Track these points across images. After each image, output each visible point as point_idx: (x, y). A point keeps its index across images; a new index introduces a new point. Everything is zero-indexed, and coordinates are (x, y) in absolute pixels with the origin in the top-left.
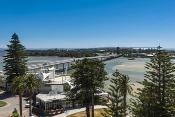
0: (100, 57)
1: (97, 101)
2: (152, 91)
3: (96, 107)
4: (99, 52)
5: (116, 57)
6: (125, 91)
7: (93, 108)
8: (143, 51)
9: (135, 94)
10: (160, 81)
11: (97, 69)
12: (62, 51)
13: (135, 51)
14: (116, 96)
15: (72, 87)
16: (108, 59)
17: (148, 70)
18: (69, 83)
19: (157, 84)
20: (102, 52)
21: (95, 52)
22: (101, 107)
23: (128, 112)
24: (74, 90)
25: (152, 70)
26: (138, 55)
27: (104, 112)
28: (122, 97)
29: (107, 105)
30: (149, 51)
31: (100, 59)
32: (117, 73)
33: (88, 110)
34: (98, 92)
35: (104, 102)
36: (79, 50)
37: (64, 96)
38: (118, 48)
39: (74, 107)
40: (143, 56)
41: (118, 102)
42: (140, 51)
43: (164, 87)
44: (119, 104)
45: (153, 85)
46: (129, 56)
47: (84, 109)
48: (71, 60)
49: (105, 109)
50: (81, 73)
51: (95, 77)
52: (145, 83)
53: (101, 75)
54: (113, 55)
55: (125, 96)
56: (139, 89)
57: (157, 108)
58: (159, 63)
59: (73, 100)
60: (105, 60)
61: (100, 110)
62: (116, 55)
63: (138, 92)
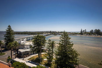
0: (44, 35)
1: (43, 51)
2: (62, 46)
3: (42, 53)
4: (44, 33)
6: (53, 47)
7: (41, 54)
8: (59, 32)
9: (56, 48)
10: (65, 43)
11: (42, 39)
12: (29, 32)
13: (57, 32)
14: (49, 49)
15: (33, 46)
16: (47, 35)
18: (32, 44)
19: (64, 44)
20: (45, 33)
21: (42, 33)
22: (44, 53)
23: (54, 54)
24: (34, 47)
25: (62, 39)
26: (58, 34)
27: (45, 55)
28: (52, 49)
29: (46, 53)
30: (61, 32)
31: (44, 36)
32: (50, 41)
33: (39, 55)
34: (43, 48)
35: (45, 51)
36: (36, 32)
37: (30, 50)
38: (51, 31)
39: (34, 54)
40: (59, 34)
41: (50, 51)
42: (58, 32)
43: (66, 45)
44: (51, 52)
45: (62, 44)
46: (55, 34)
47: (38, 54)
48: (32, 36)
49: (45, 54)
50: (36, 41)
51: (42, 42)
52: (60, 44)
53: (44, 42)
54: (49, 34)
55: (53, 49)
56: (57, 46)
57: (64, 53)
58: (64, 37)
59: (33, 51)
60: (46, 36)
61: (44, 54)
62: (50, 34)
63: (57, 47)
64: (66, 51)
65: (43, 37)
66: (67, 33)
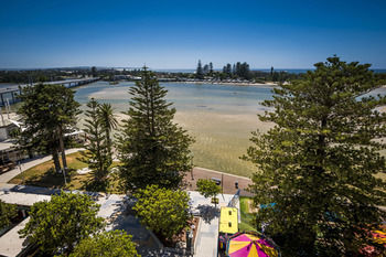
0: (67, 82)
1: (68, 143)
2: (139, 121)
3: (67, 152)
4: (65, 74)
5: (92, 82)
6: (108, 126)
7: (63, 154)
8: (128, 73)
9: (119, 128)
10: (148, 109)
11: (62, 100)
13: (118, 73)
14: (95, 134)
15: (23, 129)
16: (80, 84)
17: (133, 96)
18: (17, 123)
19: (145, 112)
20: (70, 75)
21: (58, 74)
22: (75, 150)
23: (113, 150)
24: (28, 134)
25: (138, 95)
26: (122, 78)
27: (81, 156)
28: (104, 134)
29: (85, 147)
30: (135, 73)
31: (67, 85)
32: (94, 103)
33: (56, 159)
34: (68, 131)
35: (80, 144)
36: (29, 72)
37: (11, 145)
38: (94, 68)
39: (32, 158)
40: (128, 80)
41: (99, 140)
42: (125, 72)
43: (153, 115)
44: (101, 143)
45: (140, 114)
46: (110, 80)
47: (50, 157)
48: (15, 87)
49: (82, 153)
50: (36, 107)
51: (61, 111)
52: (131, 112)
53: (71, 108)
54: (87, 78)
55: (107, 131)
56: (123, 121)
57: (146, 140)
58: (146, 88)
59: (29, 148)
60: (73, 87)
61: (75, 154)
62: (91, 78)
63: (124, 124)
64: (153, 134)
65: (63, 90)
66: (153, 74)
